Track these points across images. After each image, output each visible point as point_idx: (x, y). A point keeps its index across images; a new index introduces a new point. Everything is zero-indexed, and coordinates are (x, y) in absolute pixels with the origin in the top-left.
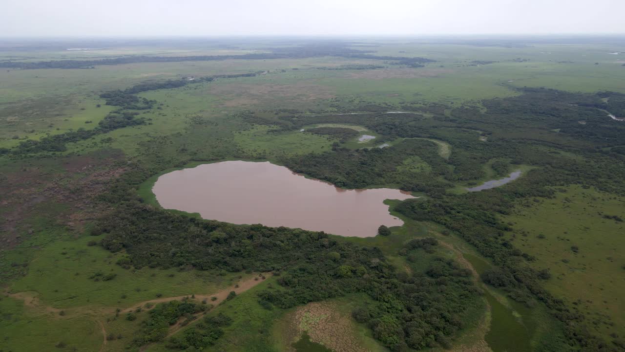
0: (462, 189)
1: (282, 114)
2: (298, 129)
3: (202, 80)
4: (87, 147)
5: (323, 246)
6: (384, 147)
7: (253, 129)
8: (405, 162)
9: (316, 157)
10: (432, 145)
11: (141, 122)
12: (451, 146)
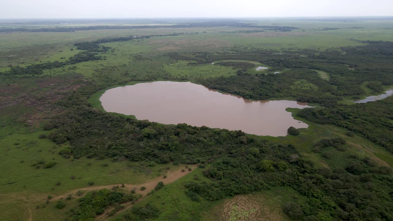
0: (349, 102)
1: (198, 54)
2: (210, 63)
3: (143, 37)
4: (58, 72)
5: (242, 143)
6: (277, 73)
7: (177, 62)
8: (296, 83)
9: (225, 79)
10: (313, 72)
11: (99, 58)
12: (327, 73)
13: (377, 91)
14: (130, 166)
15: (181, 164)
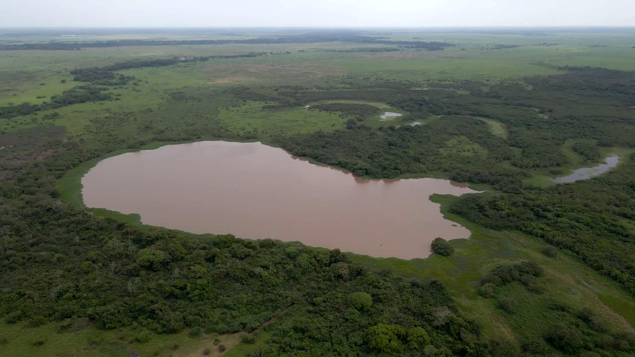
0: (543, 180)
1: (283, 90)
3: (195, 59)
4: (21, 124)
5: (339, 277)
6: (417, 125)
7: (245, 105)
8: (450, 143)
9: (324, 136)
10: (480, 122)
11: (107, 98)
12: (503, 125)
13: (591, 158)
14: (94, 343)
15: (206, 332)
